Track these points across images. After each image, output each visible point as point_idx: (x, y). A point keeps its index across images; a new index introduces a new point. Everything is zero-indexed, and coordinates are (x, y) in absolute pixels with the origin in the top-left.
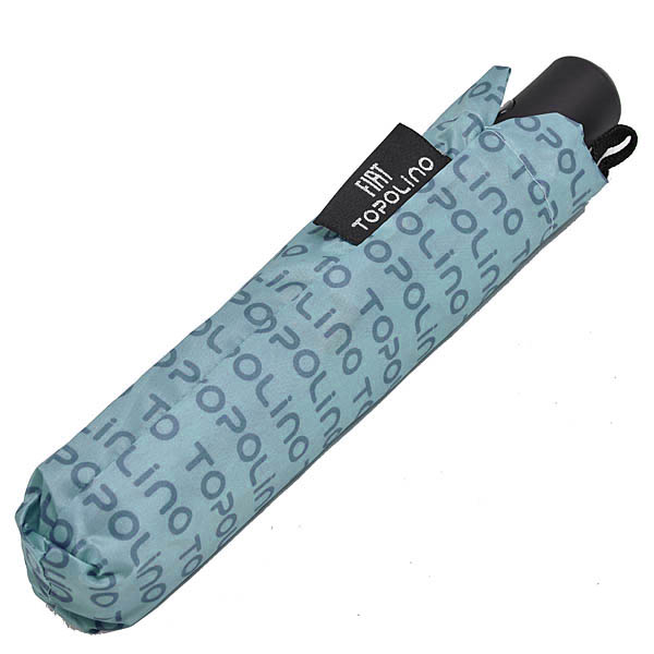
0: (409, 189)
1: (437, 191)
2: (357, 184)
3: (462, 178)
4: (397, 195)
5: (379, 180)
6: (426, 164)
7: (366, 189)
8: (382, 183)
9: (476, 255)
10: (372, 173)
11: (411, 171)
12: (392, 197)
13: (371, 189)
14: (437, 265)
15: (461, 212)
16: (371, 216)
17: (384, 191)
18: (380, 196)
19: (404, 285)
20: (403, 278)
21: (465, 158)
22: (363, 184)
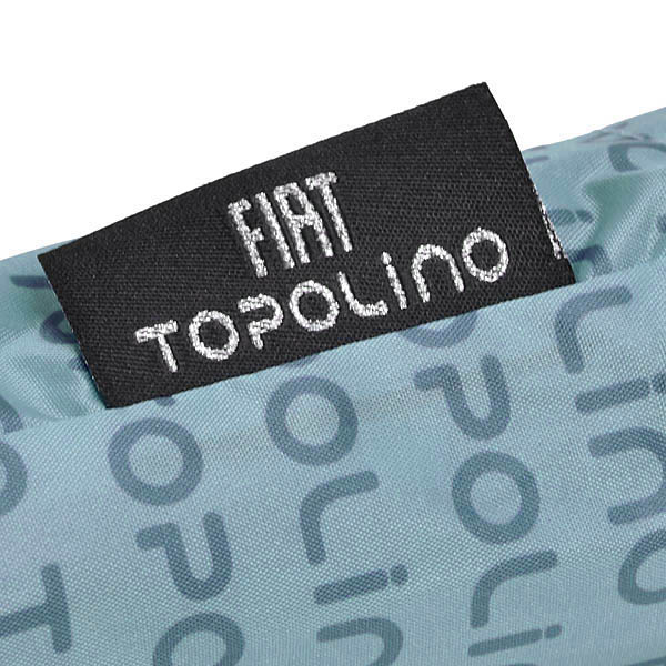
0: (382, 308)
1: (464, 357)
2: (237, 209)
3: (572, 354)
4: (334, 309)
5: (308, 233)
6: (485, 255)
7: (251, 238)
8: (313, 245)
9: (479, 617)
10: (302, 197)
11: (424, 252)
12: (314, 306)
13: (267, 248)
14: (325, 595)
15: (504, 463)
16: (214, 335)
17: (301, 274)
18: (280, 283)
19: (181, 608)
20: (188, 585)
21: (620, 296)
22: (254, 218)
